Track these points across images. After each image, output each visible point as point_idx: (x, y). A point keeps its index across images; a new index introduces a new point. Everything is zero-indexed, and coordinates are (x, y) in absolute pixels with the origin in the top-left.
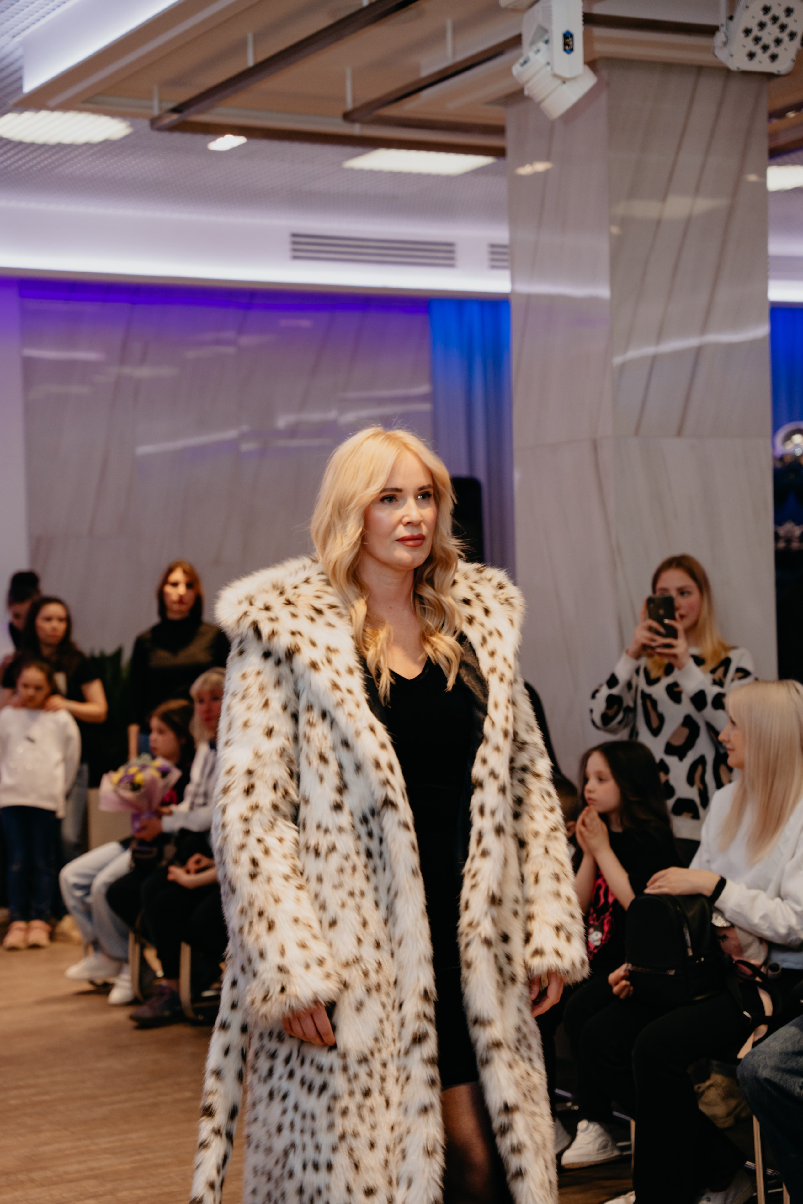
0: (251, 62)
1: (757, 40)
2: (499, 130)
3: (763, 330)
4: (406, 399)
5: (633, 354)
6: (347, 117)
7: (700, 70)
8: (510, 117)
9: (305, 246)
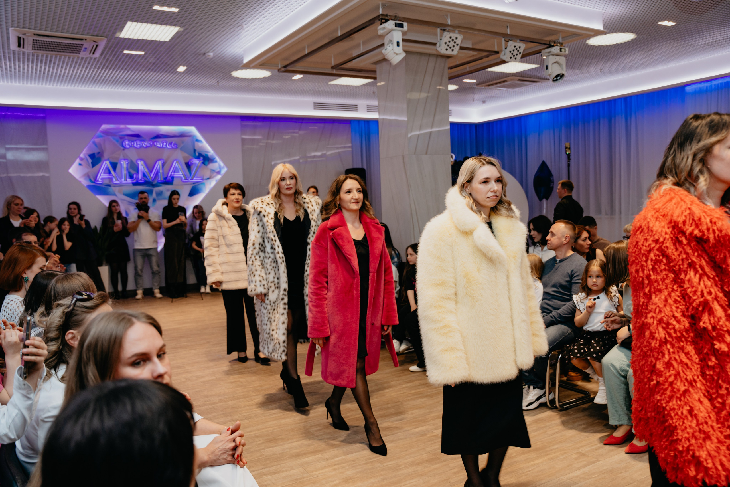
0: (306, 52)
1: (448, 45)
2: (375, 72)
3: (448, 127)
4: (345, 147)
5: (413, 133)
6: (333, 68)
7: (430, 55)
8: (378, 68)
9: (317, 106)
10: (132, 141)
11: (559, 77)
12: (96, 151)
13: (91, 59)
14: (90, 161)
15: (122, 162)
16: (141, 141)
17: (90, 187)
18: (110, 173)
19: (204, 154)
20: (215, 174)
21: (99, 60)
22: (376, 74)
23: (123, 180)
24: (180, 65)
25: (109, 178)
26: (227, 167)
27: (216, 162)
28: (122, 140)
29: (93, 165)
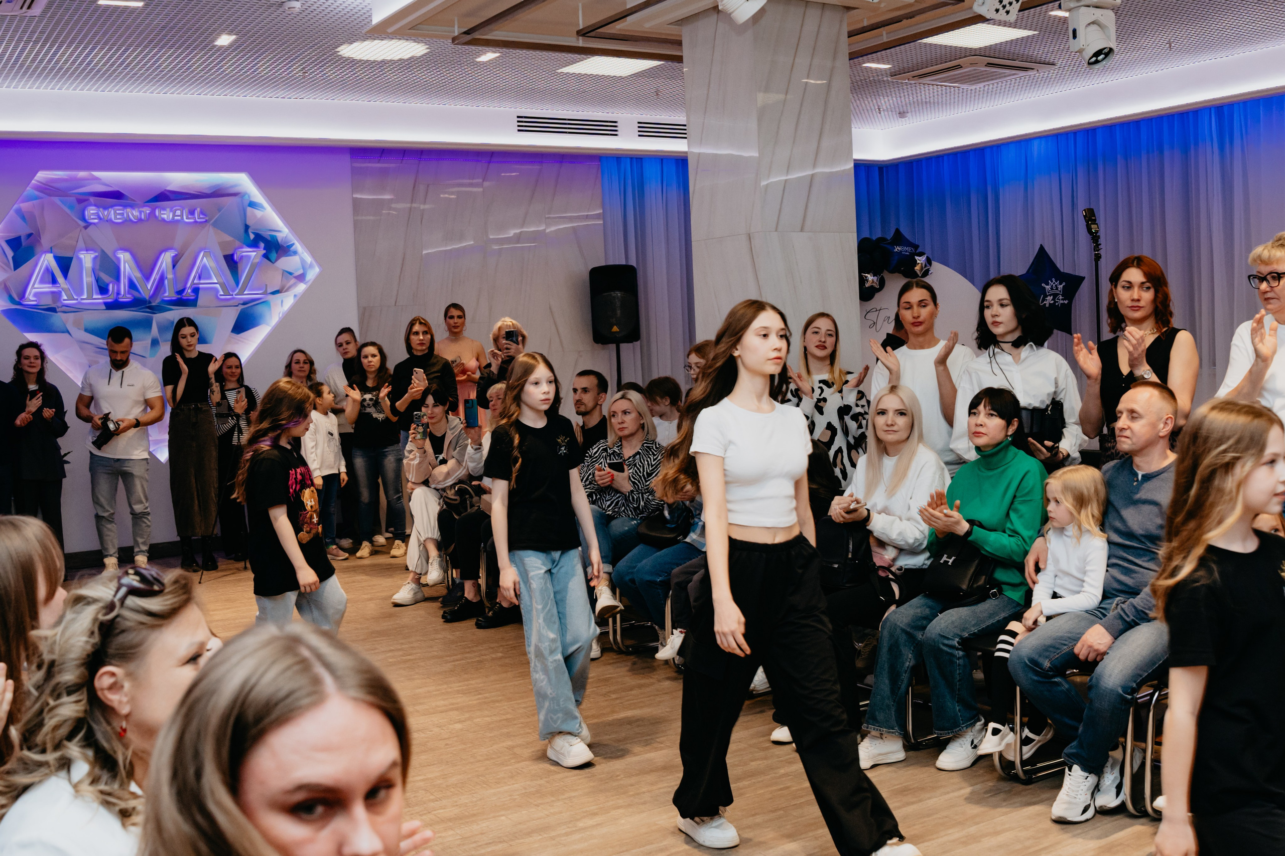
4: (587, 217)
5: (772, 179)
6: (582, 33)
7: (807, 4)
8: (686, 34)
9: (526, 124)
10: (105, 208)
11: (1102, 55)
12: (22, 230)
13: (22, 18)
14: (10, 254)
15: (82, 256)
16: (125, 206)
17: (8, 313)
18: (54, 281)
19: (266, 234)
20: (293, 281)
21: (40, 22)
22: (681, 50)
23: (85, 297)
24: (223, 31)
25: (53, 293)
26: (320, 265)
27: (295, 253)
28: (83, 205)
29: (17, 265)
